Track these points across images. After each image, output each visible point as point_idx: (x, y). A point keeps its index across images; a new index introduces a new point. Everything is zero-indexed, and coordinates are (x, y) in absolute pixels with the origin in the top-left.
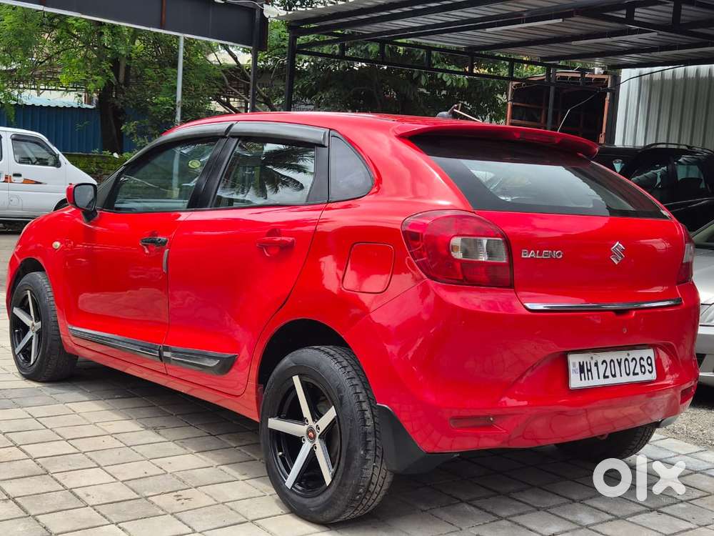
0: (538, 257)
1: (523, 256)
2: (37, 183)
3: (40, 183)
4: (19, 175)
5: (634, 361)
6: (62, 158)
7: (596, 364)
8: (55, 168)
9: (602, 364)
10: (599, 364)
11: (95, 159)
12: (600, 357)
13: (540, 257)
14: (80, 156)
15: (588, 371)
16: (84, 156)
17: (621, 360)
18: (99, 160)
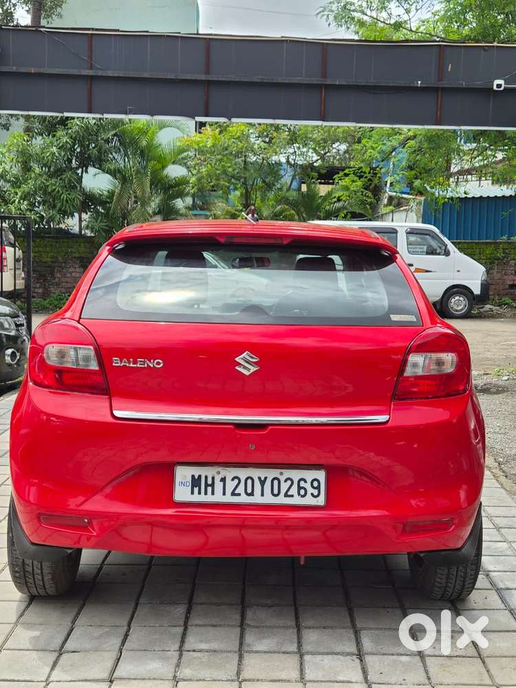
0: (131, 365)
1: (114, 364)
2: (427, 271)
3: (430, 271)
4: (412, 265)
5: (289, 482)
6: (451, 247)
7: (223, 480)
8: (444, 257)
9: (233, 480)
10: (228, 481)
11: (501, 246)
12: (230, 473)
13: (135, 366)
14: (487, 243)
15: (207, 485)
16: (490, 243)
17: (266, 478)
18: (506, 246)
